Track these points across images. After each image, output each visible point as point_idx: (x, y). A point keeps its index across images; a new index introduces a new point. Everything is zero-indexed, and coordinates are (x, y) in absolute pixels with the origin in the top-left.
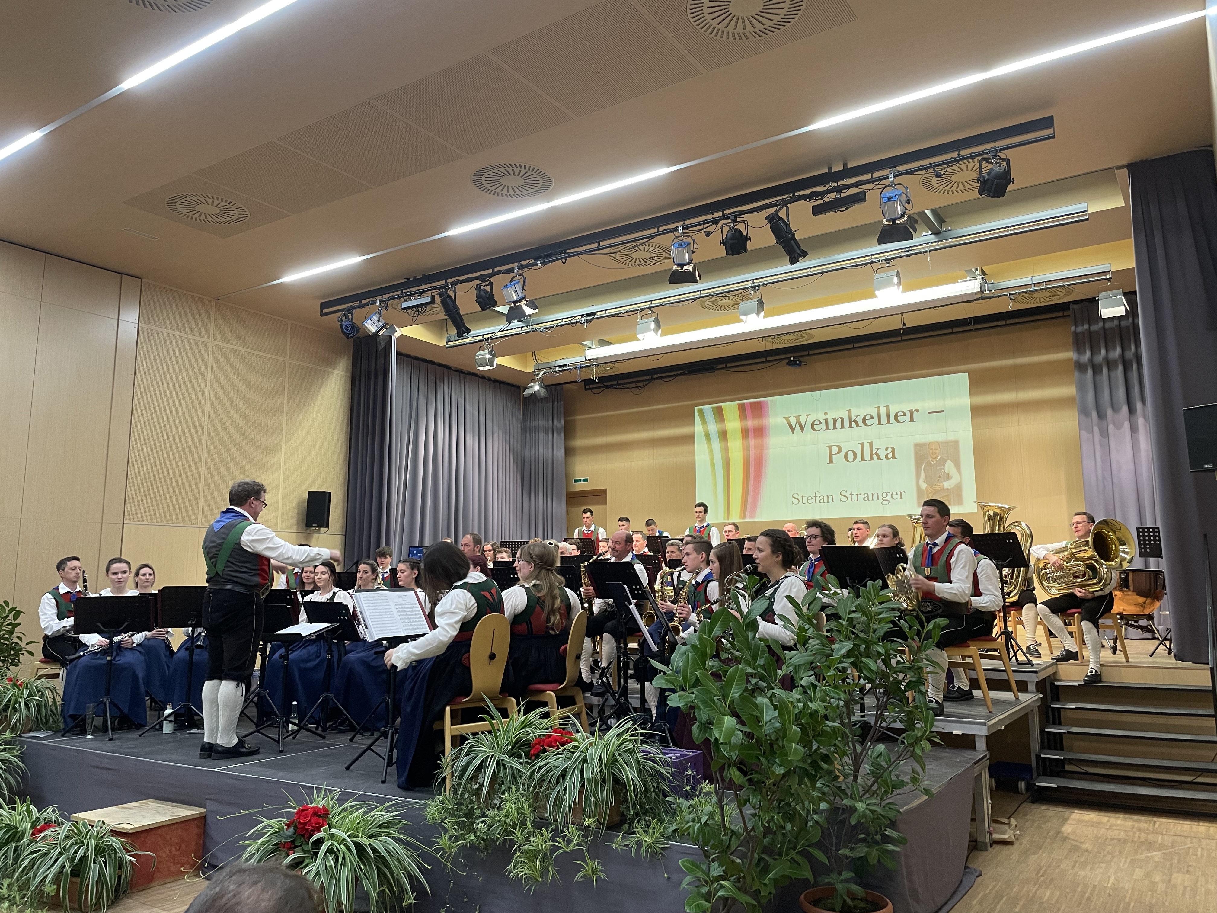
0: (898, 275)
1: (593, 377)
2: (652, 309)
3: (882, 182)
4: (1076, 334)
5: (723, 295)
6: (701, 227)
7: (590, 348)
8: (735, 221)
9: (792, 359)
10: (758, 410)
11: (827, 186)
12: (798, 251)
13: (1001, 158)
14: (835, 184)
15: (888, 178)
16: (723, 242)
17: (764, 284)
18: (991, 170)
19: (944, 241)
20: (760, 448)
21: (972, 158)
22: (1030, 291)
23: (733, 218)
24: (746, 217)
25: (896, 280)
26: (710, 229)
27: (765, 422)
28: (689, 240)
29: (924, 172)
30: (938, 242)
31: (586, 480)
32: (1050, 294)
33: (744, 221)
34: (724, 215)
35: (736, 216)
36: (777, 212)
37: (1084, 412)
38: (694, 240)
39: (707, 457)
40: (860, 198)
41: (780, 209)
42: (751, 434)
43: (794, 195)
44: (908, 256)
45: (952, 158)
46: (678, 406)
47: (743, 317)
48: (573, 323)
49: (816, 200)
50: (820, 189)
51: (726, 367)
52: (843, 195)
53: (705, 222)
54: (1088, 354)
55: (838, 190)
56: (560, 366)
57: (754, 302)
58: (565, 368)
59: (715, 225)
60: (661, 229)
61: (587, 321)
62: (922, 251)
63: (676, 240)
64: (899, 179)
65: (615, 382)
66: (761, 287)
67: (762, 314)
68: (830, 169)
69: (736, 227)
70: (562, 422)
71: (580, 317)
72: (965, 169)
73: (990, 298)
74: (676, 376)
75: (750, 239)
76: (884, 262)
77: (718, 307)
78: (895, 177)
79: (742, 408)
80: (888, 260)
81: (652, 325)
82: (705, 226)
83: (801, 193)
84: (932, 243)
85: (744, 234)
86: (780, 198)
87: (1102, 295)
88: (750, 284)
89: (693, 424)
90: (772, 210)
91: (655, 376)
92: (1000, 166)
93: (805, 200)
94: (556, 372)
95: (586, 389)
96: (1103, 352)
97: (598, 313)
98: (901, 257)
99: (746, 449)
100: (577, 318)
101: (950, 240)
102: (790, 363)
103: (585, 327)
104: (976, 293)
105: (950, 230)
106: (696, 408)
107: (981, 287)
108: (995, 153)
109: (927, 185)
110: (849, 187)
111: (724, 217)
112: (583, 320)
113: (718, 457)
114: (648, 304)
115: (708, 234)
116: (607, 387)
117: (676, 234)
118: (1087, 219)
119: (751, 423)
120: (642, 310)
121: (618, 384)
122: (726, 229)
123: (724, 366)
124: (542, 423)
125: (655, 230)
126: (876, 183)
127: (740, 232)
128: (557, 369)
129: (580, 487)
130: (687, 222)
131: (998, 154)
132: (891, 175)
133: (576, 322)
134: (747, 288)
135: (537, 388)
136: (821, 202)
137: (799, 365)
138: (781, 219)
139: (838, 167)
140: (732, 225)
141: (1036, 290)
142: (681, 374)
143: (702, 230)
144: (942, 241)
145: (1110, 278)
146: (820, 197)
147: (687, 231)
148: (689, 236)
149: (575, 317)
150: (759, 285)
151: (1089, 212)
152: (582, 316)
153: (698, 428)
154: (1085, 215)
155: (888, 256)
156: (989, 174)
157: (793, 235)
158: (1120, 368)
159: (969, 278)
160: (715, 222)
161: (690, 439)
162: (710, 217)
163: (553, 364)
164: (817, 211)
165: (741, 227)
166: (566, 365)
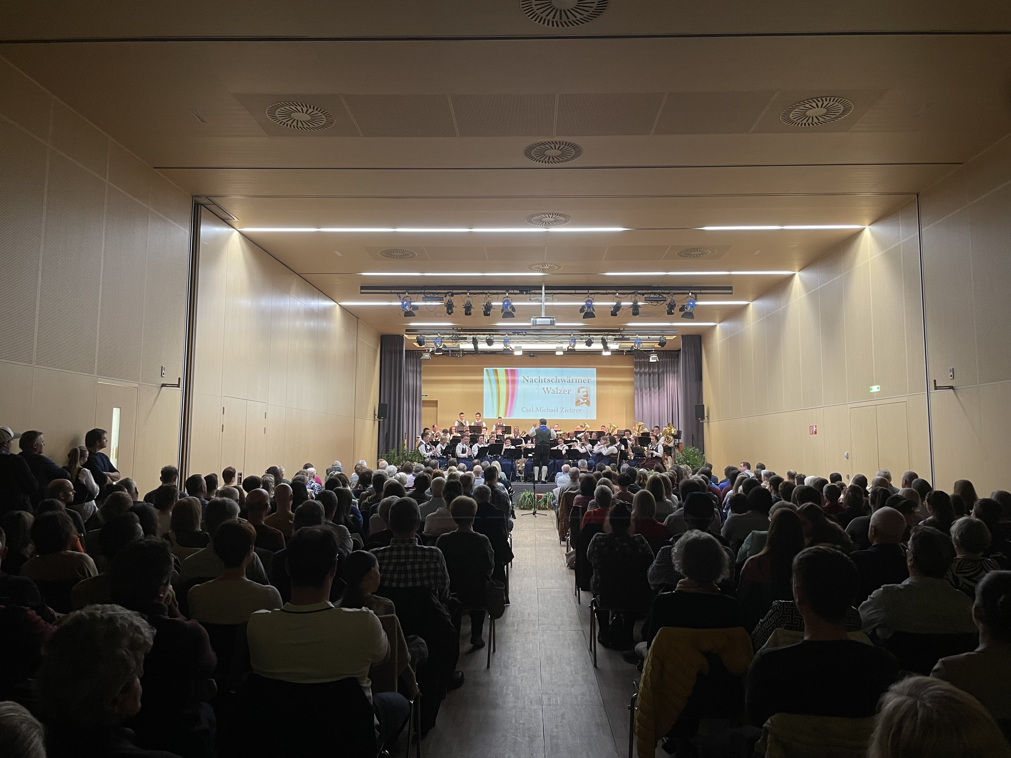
4: (636, 362)
9: (532, 354)
10: (513, 373)
14: (621, 333)
15: (636, 335)
20: (513, 389)
24: (593, 336)
27: (516, 378)
29: (645, 336)
31: (427, 396)
34: (585, 334)
37: (636, 389)
39: (490, 390)
40: (628, 339)
42: (510, 383)
46: (476, 367)
50: (617, 333)
54: (639, 369)
55: (622, 335)
64: (639, 336)
79: (506, 371)
83: (611, 333)
85: (592, 341)
86: (604, 333)
87: (652, 355)
89: (483, 375)
93: (612, 335)
96: (643, 369)
99: (508, 389)
102: (530, 356)
106: (485, 369)
110: (625, 335)
113: (495, 391)
117: (571, 337)
119: (510, 378)
126: (633, 336)
129: (424, 398)
130: (574, 333)
135: (427, 356)
137: (533, 357)
139: (622, 329)
147: (574, 337)
153: (485, 377)
158: (648, 375)
161: (482, 382)
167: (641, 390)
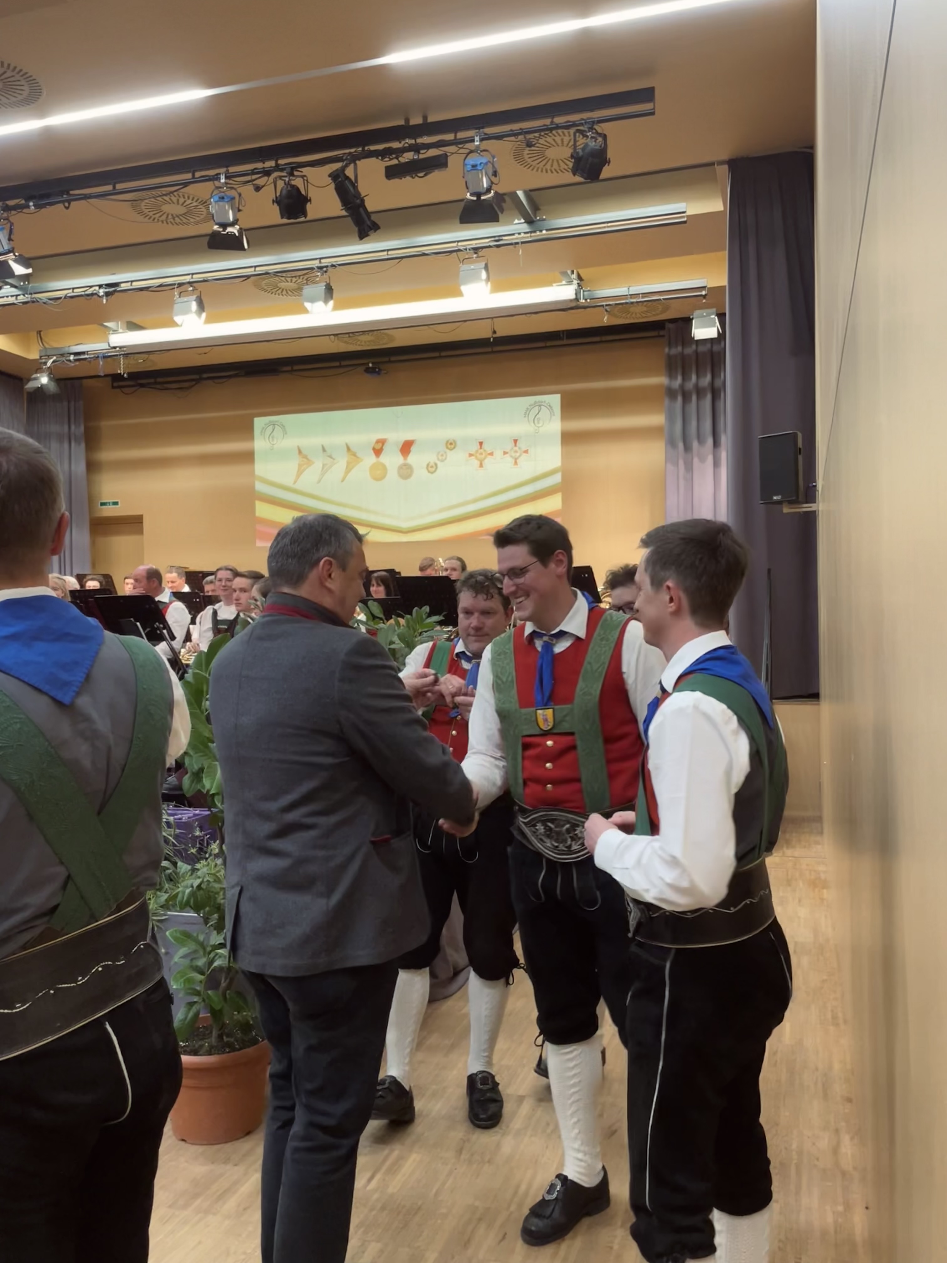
0: (486, 268)
1: (121, 371)
2: (195, 285)
3: (468, 146)
4: (669, 356)
5: (284, 275)
6: (248, 178)
7: (115, 331)
8: (291, 174)
9: (371, 365)
11: (403, 142)
12: (369, 223)
13: (597, 133)
14: (413, 141)
15: (473, 141)
16: (277, 201)
17: (333, 266)
18: (586, 145)
19: (538, 233)
21: (567, 127)
22: (626, 303)
23: (289, 170)
24: (306, 171)
25: (484, 275)
26: (261, 182)
28: (233, 193)
29: (513, 138)
30: (531, 232)
31: (116, 503)
32: (645, 309)
33: (303, 177)
34: (277, 165)
35: (293, 169)
36: (343, 169)
37: (671, 443)
38: (240, 195)
40: (440, 163)
41: (346, 166)
43: (363, 150)
44: (498, 246)
45: (545, 125)
47: (307, 305)
48: (88, 295)
49: (391, 159)
50: (395, 145)
51: (292, 370)
52: (421, 156)
53: (253, 172)
54: (680, 379)
55: (416, 148)
56: (76, 354)
57: (321, 288)
58: (82, 357)
59: (266, 178)
60: (198, 174)
61: (107, 294)
62: (514, 241)
63: (215, 192)
64: (486, 144)
65: (152, 381)
66: (330, 269)
67: (331, 303)
68: (407, 120)
69: (293, 183)
70: (82, 428)
71: (97, 288)
72: (559, 142)
73: (585, 308)
74: (230, 377)
75: (310, 200)
76: (472, 252)
77: (276, 290)
78: (482, 140)
80: (476, 250)
81: (194, 306)
82: (254, 177)
83: (373, 148)
84: (525, 233)
85: (303, 192)
86: (347, 151)
87: (697, 313)
88: (316, 263)
89: (252, 438)
90: (337, 166)
91: (205, 376)
92: (595, 141)
93: (377, 158)
94: (70, 361)
95: (113, 387)
96: (694, 377)
97: (122, 285)
98: (490, 247)
100: (94, 288)
101: (544, 232)
102: (368, 370)
103: (105, 301)
104: (571, 301)
105: (544, 220)
106: (255, 419)
107: (576, 294)
108: (592, 124)
109: (518, 157)
110: (428, 146)
111: (277, 168)
112: (101, 292)
114: (188, 279)
115: (258, 189)
116: (142, 386)
117: (216, 183)
118: (685, 222)
120: (180, 285)
121: (156, 383)
122: (280, 184)
123: (289, 368)
124: (54, 428)
125: (189, 176)
126: (460, 146)
127: (298, 190)
128: (72, 357)
129: (108, 512)
130: (232, 169)
131: (596, 127)
132: (477, 138)
133: (92, 294)
134: (312, 269)
135: (44, 380)
136: (395, 162)
137: (379, 373)
138: (347, 178)
139: (416, 120)
140: (287, 179)
141: (632, 303)
142: (236, 376)
143: (249, 182)
144: (535, 232)
145: (706, 295)
146: (394, 156)
147: (231, 182)
148: (232, 188)
149: (91, 287)
150: (327, 267)
151: (688, 213)
152: (100, 286)
153: (259, 444)
154: (683, 217)
155: (476, 244)
156: (583, 149)
157: (363, 201)
158: (709, 397)
159: (564, 282)
160: (267, 173)
161: (248, 457)
162: (259, 165)
163: (66, 350)
164: (392, 173)
165: (298, 183)
166: (83, 353)
167: (687, 448)
